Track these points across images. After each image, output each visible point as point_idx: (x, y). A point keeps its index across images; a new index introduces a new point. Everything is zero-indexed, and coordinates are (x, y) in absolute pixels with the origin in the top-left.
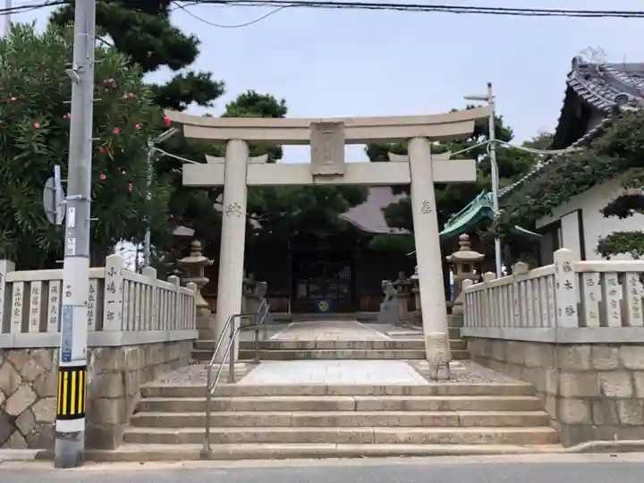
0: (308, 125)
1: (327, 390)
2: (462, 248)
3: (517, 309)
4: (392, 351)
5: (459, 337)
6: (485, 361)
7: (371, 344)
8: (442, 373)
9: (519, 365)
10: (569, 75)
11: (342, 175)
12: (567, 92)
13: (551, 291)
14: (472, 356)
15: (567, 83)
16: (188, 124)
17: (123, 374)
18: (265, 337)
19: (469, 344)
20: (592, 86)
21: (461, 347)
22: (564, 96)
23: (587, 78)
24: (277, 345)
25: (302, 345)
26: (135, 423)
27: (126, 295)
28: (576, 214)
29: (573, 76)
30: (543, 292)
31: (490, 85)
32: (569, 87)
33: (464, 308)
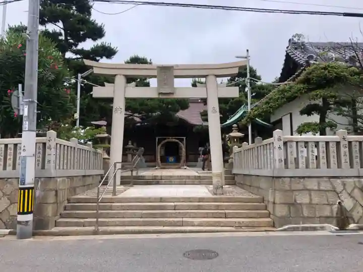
0: (156, 68)
1: (161, 200)
2: (234, 131)
3: (256, 160)
4: (198, 181)
5: (231, 174)
6: (242, 186)
7: (188, 177)
8: (219, 191)
9: (257, 187)
10: (287, 48)
11: (173, 94)
12: (286, 56)
13: (272, 151)
14: (236, 183)
15: (286, 51)
16: (95, 67)
17: (56, 191)
18: (137, 173)
19: (236, 177)
20: (298, 53)
21: (232, 179)
22: (284, 58)
23: (296, 49)
24: (142, 177)
25: (155, 178)
26: (62, 216)
27: (58, 151)
28: (289, 115)
29: (289, 48)
30: (268, 151)
31: (248, 51)
32: (287, 53)
33: (234, 160)
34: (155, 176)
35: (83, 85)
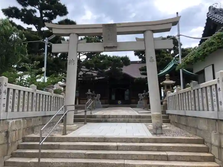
0: (102, 27)
1: (105, 140)
2: (167, 79)
4: (139, 119)
5: (166, 114)
6: (177, 125)
7: (131, 117)
8: (159, 131)
10: (208, 14)
11: (116, 47)
12: (207, 20)
13: (214, 93)
14: (171, 122)
15: (207, 16)
16: (54, 28)
17: (7, 133)
18: (91, 113)
19: (170, 116)
20: (218, 16)
21: (167, 118)
22: (206, 21)
23: (216, 13)
24: (95, 117)
25: (104, 117)
26: (13, 155)
27: (11, 95)
28: (211, 66)
29: (210, 13)
30: (209, 94)
31: (177, 13)
32: (208, 17)
33: (168, 103)
34: (104, 115)
35: (49, 46)
